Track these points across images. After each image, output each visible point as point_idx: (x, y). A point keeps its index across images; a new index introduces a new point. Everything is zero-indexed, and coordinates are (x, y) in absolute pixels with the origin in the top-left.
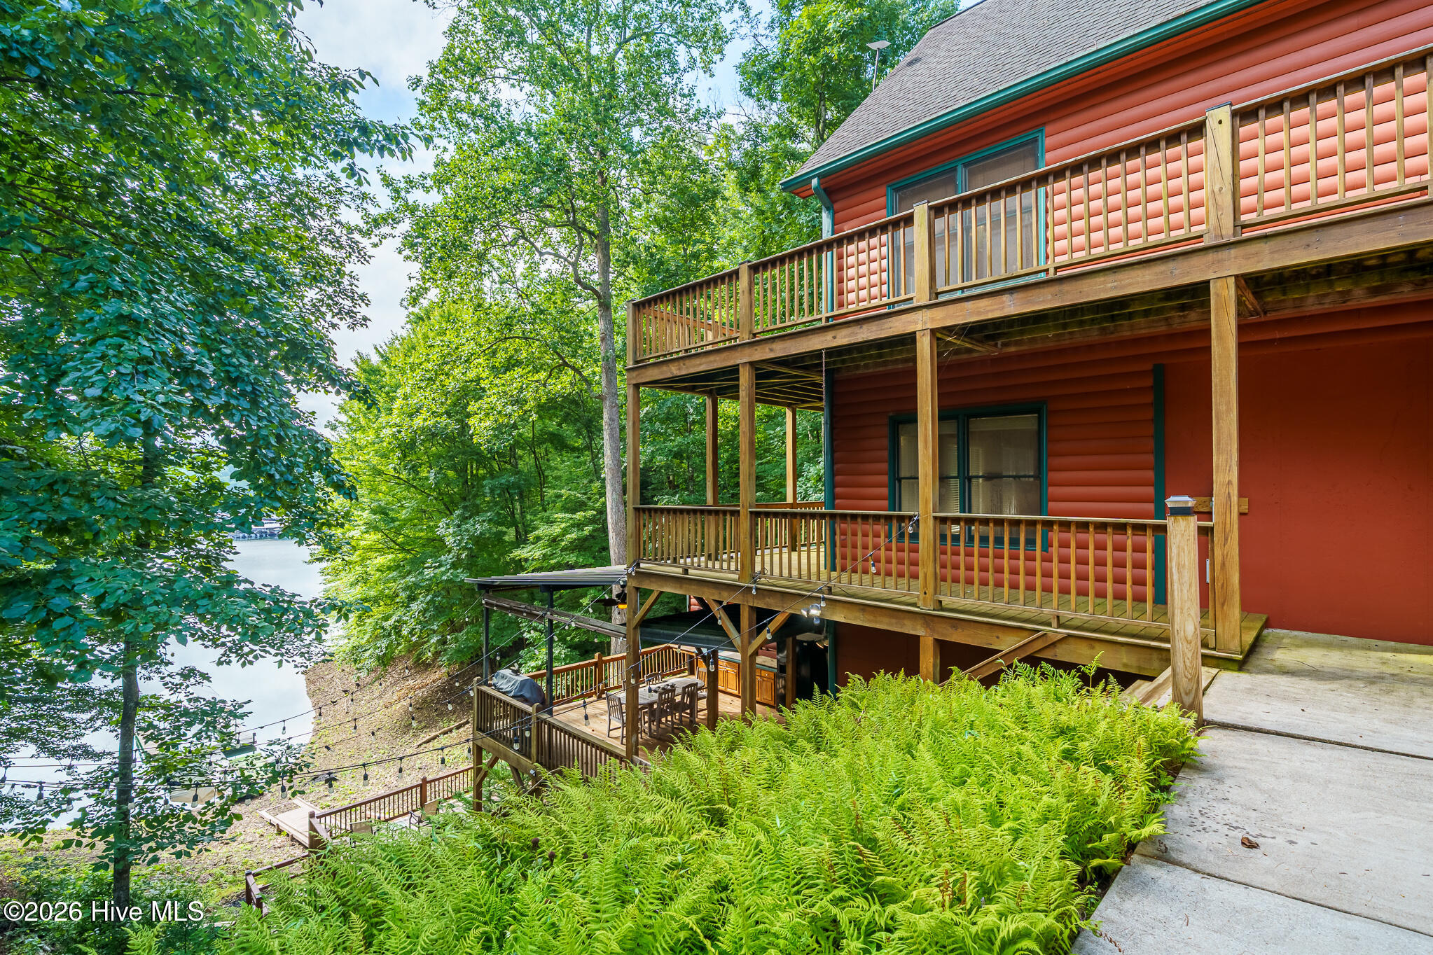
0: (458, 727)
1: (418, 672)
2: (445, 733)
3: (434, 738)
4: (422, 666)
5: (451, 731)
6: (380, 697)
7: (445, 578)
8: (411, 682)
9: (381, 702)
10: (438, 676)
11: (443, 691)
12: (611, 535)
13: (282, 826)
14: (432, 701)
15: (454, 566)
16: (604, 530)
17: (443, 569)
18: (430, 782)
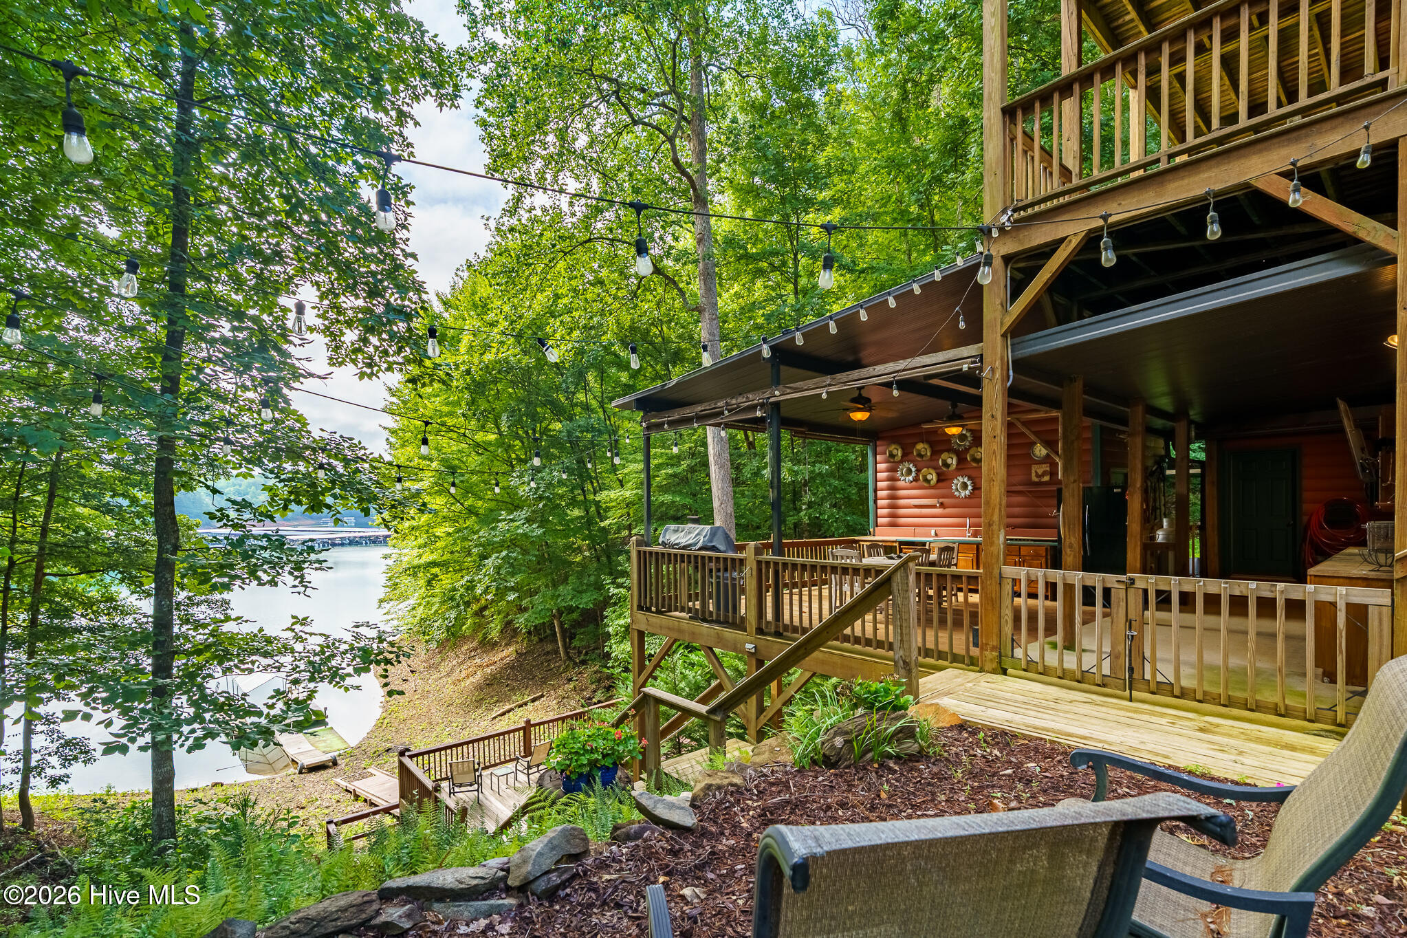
0: (533, 700)
1: (484, 652)
2: (520, 706)
3: (509, 711)
4: (488, 645)
5: (526, 704)
6: (448, 675)
7: (520, 531)
8: (478, 661)
9: (450, 680)
10: (508, 653)
11: (512, 668)
12: (713, 468)
13: (359, 792)
14: (502, 677)
15: (528, 520)
16: (706, 465)
17: (517, 523)
18: (535, 725)
